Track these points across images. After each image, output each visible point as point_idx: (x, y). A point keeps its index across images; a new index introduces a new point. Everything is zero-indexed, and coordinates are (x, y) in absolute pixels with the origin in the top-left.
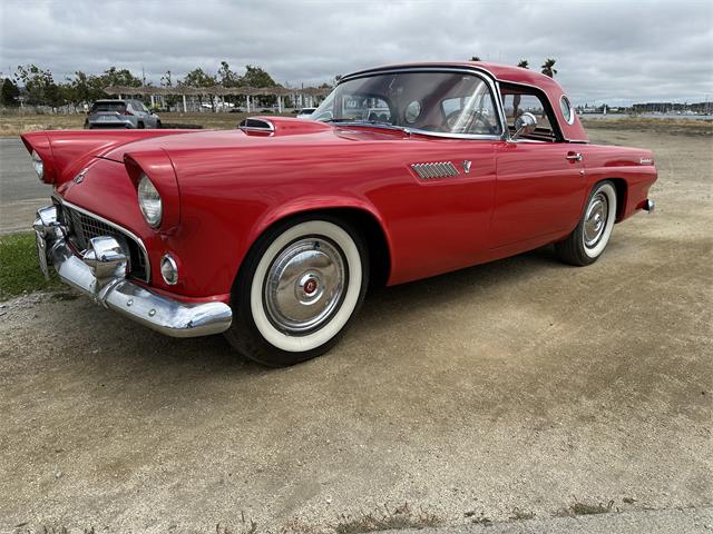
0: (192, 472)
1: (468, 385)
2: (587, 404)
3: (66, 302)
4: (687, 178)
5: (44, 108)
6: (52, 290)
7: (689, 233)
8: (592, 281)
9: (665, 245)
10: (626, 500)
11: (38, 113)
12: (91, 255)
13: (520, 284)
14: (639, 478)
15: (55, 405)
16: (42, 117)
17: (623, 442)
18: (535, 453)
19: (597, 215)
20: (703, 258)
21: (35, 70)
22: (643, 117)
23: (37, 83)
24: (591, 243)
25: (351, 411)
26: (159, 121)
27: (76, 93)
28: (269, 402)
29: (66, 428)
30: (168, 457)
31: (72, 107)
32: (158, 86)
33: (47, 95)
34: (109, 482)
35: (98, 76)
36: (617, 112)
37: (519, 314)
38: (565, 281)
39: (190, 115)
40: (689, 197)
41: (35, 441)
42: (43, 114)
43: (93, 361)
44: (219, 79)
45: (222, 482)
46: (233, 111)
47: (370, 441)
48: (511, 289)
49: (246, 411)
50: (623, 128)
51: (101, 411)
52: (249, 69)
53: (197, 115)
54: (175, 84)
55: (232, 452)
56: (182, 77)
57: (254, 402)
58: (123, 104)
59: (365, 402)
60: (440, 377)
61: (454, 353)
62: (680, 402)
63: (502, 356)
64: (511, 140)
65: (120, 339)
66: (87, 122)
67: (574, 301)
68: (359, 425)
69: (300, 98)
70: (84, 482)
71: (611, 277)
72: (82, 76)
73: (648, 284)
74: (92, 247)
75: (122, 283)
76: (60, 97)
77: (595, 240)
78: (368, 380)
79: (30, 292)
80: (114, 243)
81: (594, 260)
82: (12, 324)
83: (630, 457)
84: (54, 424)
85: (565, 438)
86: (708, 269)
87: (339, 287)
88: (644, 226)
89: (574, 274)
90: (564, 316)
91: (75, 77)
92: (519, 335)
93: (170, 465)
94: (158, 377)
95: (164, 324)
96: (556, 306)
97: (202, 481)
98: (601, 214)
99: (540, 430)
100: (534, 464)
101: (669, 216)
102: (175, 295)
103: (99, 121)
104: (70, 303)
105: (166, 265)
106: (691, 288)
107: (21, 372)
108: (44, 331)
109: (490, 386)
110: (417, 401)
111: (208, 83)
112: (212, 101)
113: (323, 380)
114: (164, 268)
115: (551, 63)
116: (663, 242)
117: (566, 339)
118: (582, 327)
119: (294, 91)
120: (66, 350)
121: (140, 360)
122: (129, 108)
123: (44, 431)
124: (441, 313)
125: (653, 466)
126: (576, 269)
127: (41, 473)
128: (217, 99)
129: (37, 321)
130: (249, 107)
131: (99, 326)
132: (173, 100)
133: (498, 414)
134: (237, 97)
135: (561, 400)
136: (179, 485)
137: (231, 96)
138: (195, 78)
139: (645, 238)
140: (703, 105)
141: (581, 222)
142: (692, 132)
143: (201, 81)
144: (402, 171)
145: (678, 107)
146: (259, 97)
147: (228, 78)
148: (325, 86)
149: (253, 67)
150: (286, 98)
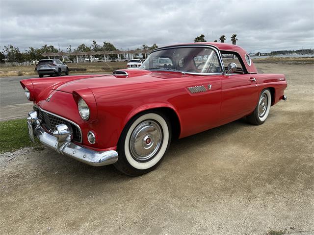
0: (106, 225)
1: (218, 181)
2: (269, 187)
3: (40, 151)
4: (297, 83)
5: (16, 63)
6: (33, 146)
7: (302, 108)
8: (263, 132)
9: (292, 114)
10: (291, 228)
11: (13, 66)
12: (56, 132)
13: (233, 134)
14: (295, 218)
15: (42, 198)
16: (16, 67)
17: (286, 202)
18: (250, 209)
19: (264, 103)
20: (309, 119)
21: (12, 47)
22: (276, 57)
23: (12, 53)
24: (262, 115)
25: (169, 195)
26: (67, 68)
27: (30, 56)
28: (134, 192)
29: (49, 207)
30: (95, 219)
31: (28, 62)
32: (66, 52)
33: (17, 57)
34: (71, 230)
35: (39, 49)
36: (264, 55)
37: (234, 148)
38: (252, 132)
39: (80, 64)
40: (300, 92)
41: (36, 214)
42: (15, 66)
43: (55, 177)
44: (92, 48)
45: (120, 229)
46: (99, 62)
47: (180, 208)
48: (229, 137)
49: (125, 197)
50: (268, 62)
51: (63, 200)
52: (105, 43)
53: (83, 64)
54: (73, 51)
55: (121, 215)
56: (76, 48)
57: (128, 193)
58: (51, 61)
59: (175, 190)
60: (205, 178)
61: (209, 167)
62: (308, 184)
63: (231, 167)
64: (227, 75)
65: (66, 167)
66: (36, 69)
67: (257, 141)
68: (174, 201)
69: (127, 55)
70: (61, 231)
71: (271, 129)
72: (32, 49)
73: (287, 132)
74: (57, 129)
75: (69, 144)
76: (23, 58)
77: (263, 114)
78: (175, 181)
79: (23, 147)
80: (66, 127)
81: (263, 122)
82: (18, 162)
83: (290, 209)
84: (43, 207)
85: (262, 202)
86: (312, 124)
87: (159, 140)
88: (282, 106)
89: (256, 129)
90: (254, 148)
91: (29, 50)
92: (236, 157)
93: (96, 222)
94: (85, 183)
95: (90, 161)
96: (250, 144)
97: (111, 229)
98: (265, 103)
99: (251, 199)
100: (250, 214)
101: (292, 101)
102: (94, 148)
103: (41, 69)
104: (41, 152)
105: (90, 136)
106: (306, 133)
107: (25, 184)
108: (32, 165)
109: (227, 181)
110: (197, 189)
111: (88, 50)
112: (89, 57)
113: (155, 181)
114: (89, 137)
115: (235, 36)
116: (291, 113)
117: (256, 158)
118: (262, 153)
119: (125, 52)
120: (43, 173)
121: (76, 176)
122: (55, 63)
123: (40, 210)
124: (201, 149)
125: (300, 212)
126: (256, 127)
127: (42, 228)
128: (91, 56)
129: (28, 160)
130: (106, 60)
131: (56, 161)
132: (72, 58)
133: (232, 193)
134: (100, 56)
135: (258, 185)
136: (101, 230)
137: (98, 55)
138: (81, 48)
139: (283, 111)
140: (301, 50)
141: (257, 106)
142: (297, 63)
143: (84, 49)
144: (183, 90)
145: (290, 52)
146: (110, 55)
147: (95, 47)
148: (138, 49)
149: (106, 42)
150: (121, 55)
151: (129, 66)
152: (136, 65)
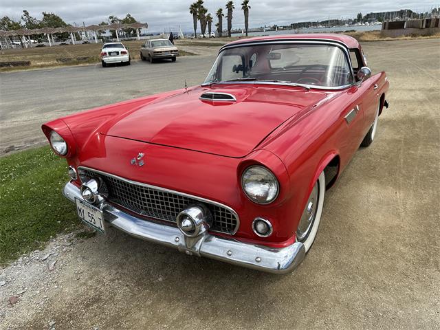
3: (92, 239)
8: (384, 156)
36: (283, 29)
44: (23, 23)
46: (39, 46)
52: (45, 15)
69: (84, 33)
71: (390, 152)
73: (413, 154)
75: (207, 237)
79: (54, 236)
105: (261, 224)
111: (16, 26)
112: (20, 39)
114: (259, 227)
115: (246, 2)
128: (24, 38)
130: (51, 43)
134: (40, 36)
137: (35, 35)
138: (3, 24)
143: (10, 26)
145: (314, 24)
146: (56, 34)
147: (29, 22)
148: (103, 24)
149: (47, 13)
150: (76, 34)
151: (105, 54)
152: (118, 53)
